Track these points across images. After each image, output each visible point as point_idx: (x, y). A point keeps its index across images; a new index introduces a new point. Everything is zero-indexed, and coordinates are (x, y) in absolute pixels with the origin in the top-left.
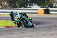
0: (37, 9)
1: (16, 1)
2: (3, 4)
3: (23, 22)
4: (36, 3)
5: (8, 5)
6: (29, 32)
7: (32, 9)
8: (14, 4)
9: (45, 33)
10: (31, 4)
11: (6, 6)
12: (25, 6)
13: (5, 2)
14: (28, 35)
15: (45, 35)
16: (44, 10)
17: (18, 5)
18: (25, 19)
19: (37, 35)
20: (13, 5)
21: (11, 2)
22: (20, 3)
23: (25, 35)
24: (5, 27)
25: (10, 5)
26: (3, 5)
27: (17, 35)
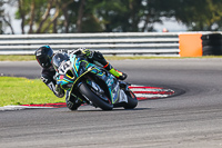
0: (177, 36)
1: (94, 3)
2: (44, 17)
3: (89, 87)
4: (173, 12)
5: (63, 18)
6: (144, 127)
7: (156, 37)
8: (84, 15)
9: (206, 129)
10: (153, 16)
11: (55, 25)
12: (130, 25)
13: (52, 7)
14: (142, 135)
15: (206, 136)
16: (203, 38)
17: (101, 19)
18: (98, 77)
19: (175, 136)
20: (84, 19)
21: (74, 6)
22: (111, 13)
23: (131, 136)
24: (50, 105)
25: (70, 20)
26: (44, 21)
27: (98, 138)
